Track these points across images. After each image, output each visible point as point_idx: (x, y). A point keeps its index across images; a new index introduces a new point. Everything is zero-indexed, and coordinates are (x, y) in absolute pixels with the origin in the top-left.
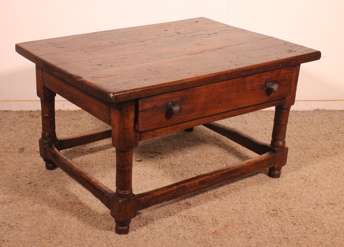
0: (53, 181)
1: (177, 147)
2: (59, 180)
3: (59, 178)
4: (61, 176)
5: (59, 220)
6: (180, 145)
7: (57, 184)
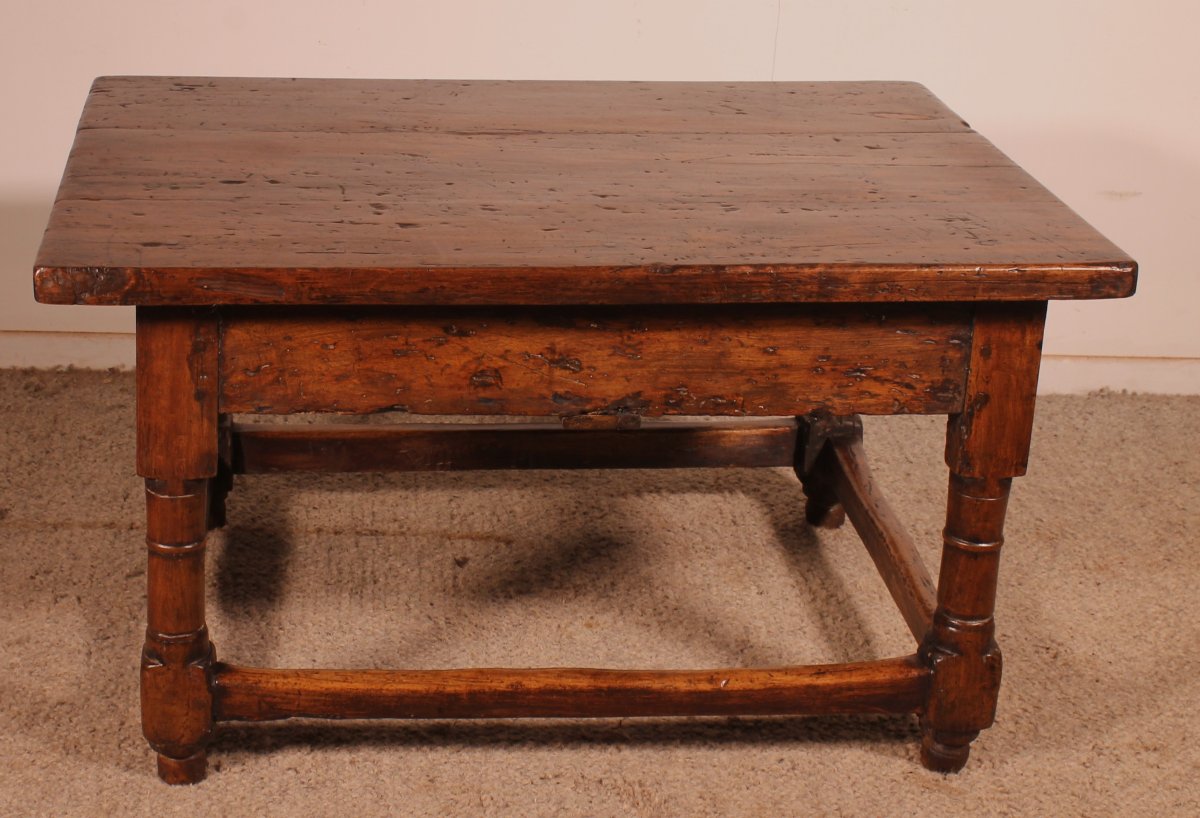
0: (108, 638)
1: (574, 518)
2: (130, 632)
3: (129, 627)
4: (139, 617)
5: (126, 784)
6: (585, 513)
7: (124, 648)
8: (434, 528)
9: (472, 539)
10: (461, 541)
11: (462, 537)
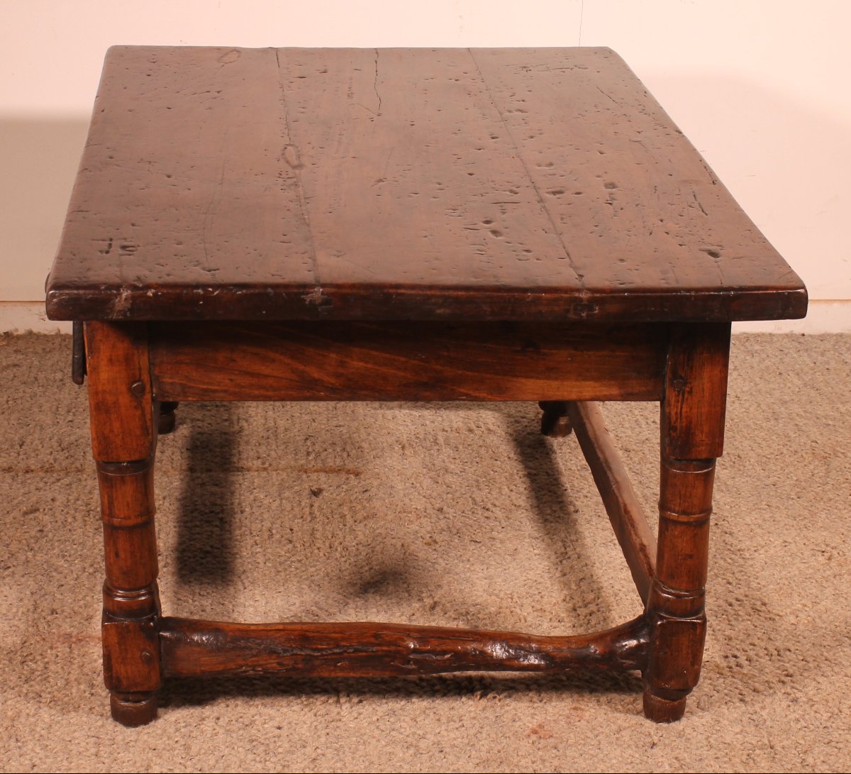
0: (9, 567)
2: (28, 562)
3: (27, 557)
4: (36, 549)
5: (27, 694)
7: (23, 576)
8: (292, 463)
9: (326, 472)
10: (316, 474)
11: (316, 471)
